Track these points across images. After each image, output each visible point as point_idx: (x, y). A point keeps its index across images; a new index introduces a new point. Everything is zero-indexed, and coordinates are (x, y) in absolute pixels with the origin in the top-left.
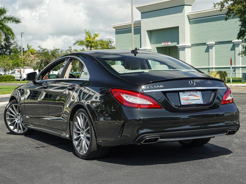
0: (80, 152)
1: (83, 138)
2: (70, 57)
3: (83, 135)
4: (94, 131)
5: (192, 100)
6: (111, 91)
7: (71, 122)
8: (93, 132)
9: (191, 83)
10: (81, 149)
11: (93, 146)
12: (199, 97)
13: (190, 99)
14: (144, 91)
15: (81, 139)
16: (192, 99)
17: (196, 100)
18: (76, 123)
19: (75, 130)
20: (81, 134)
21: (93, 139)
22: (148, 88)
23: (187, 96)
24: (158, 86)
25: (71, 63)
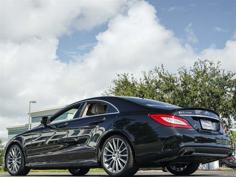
3: (115, 157)
5: (207, 126)
8: (131, 151)
10: (114, 169)
11: (131, 163)
14: (180, 115)
15: (114, 161)
18: (107, 148)
19: (105, 155)
20: (113, 157)
21: (131, 157)
22: (182, 113)
24: (188, 112)
25: (87, 106)
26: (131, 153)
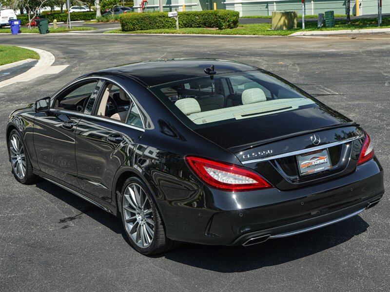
0: (137, 242)
1: (140, 222)
2: (106, 80)
3: (140, 217)
4: (161, 217)
5: (316, 165)
6: (187, 160)
7: (117, 192)
8: (159, 219)
9: (314, 139)
10: (139, 237)
11: (160, 239)
12: (325, 159)
13: (313, 164)
14: (243, 163)
15: (138, 223)
16: (316, 163)
17: (322, 163)
18: (127, 196)
19: (126, 206)
20: (137, 215)
21: (160, 230)
22: (249, 157)
23: (308, 160)
24: (264, 152)
25: (107, 89)
26: (160, 222)
